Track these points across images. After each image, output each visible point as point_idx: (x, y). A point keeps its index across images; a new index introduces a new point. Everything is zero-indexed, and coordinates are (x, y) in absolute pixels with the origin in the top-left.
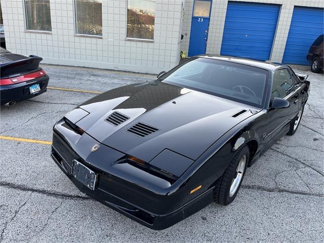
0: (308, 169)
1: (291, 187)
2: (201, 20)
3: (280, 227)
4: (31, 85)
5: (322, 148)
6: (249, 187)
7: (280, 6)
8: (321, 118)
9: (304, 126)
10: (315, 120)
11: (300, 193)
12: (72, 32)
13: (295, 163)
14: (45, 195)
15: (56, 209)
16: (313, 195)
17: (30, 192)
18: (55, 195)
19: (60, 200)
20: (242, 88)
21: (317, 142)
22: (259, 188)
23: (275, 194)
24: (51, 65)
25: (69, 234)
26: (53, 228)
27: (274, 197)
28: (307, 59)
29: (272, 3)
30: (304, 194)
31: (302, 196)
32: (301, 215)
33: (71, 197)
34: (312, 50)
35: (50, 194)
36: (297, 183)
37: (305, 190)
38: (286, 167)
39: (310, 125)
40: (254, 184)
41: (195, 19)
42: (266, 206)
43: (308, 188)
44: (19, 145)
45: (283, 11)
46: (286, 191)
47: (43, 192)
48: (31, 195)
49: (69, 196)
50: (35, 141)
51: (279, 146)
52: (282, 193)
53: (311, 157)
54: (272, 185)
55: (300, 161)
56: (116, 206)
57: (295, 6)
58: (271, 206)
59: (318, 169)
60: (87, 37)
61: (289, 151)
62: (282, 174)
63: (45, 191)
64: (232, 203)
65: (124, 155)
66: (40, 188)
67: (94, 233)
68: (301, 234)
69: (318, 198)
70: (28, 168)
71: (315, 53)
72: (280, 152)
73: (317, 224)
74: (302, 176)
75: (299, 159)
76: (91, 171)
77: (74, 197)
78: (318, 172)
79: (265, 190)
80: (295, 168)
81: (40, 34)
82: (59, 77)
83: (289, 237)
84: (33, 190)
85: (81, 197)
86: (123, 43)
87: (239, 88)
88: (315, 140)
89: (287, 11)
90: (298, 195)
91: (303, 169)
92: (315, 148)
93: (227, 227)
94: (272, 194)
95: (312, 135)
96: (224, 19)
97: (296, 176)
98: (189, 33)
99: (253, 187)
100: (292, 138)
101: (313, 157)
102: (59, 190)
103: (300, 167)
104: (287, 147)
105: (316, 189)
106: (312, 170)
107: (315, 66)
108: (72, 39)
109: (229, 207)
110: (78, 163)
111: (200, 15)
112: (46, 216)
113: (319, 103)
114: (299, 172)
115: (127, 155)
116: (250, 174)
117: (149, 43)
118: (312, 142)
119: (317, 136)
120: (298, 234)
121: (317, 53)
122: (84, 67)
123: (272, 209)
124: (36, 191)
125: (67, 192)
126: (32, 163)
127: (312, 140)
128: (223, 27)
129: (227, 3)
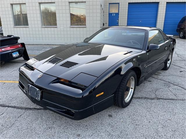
0: (176, 87)
1: (165, 97)
2: (114, 15)
3: (157, 118)
4: (13, 52)
5: (185, 75)
6: (139, 98)
7: (158, 3)
8: (185, 61)
9: (174, 65)
10: (181, 62)
11: (171, 99)
12: (40, 25)
13: (168, 84)
14: (15, 109)
15: (21, 115)
16: (179, 100)
17: (7, 108)
18: (21, 108)
19: (24, 111)
20: (132, 41)
21: (182, 72)
22: (145, 98)
23: (155, 101)
24: (30, 44)
25: (26, 128)
26: (18, 125)
27: (154, 102)
28: (177, 32)
29: (154, 2)
30: (173, 100)
31: (172, 101)
32: (171, 111)
33: (30, 109)
34: (179, 26)
35: (18, 108)
36: (169, 94)
37: (174, 98)
38: (162, 86)
39: (178, 64)
40: (142, 96)
41: (110, 14)
42: (149, 107)
43: (175, 97)
44: (4, 84)
45: (160, 5)
46: (161, 99)
47: (14, 107)
48: (7, 109)
49: (29, 109)
50: (14, 82)
51: (159, 76)
52: (159, 100)
53: (178, 80)
54: (153, 96)
55: (171, 83)
56: (53, 109)
57: (167, 2)
58: (152, 107)
59: (182, 86)
60: (49, 27)
61: (165, 78)
62: (160, 90)
63: (16, 107)
64: (128, 107)
65: (57, 78)
66: (13, 105)
67: (41, 127)
68: (170, 121)
69: (182, 101)
70: (8, 95)
71: (181, 28)
72: (159, 79)
73: (181, 115)
74: (172, 91)
75: (170, 82)
76: (38, 89)
77: (32, 109)
78: (182, 88)
79: (149, 99)
80: (168, 87)
81: (22, 28)
82: (33, 50)
83: (162, 123)
84: (8, 107)
85: (37, 109)
86: (69, 29)
87: (130, 42)
88: (181, 71)
89: (163, 5)
90: (169, 101)
91: (173, 87)
92: (181, 76)
93: (124, 119)
94: (153, 101)
95: (179, 69)
96: (127, 13)
97: (169, 90)
98: (108, 22)
99: (142, 98)
100: (167, 71)
101: (179, 80)
102: (24, 106)
103: (171, 86)
104: (164, 76)
105: (181, 97)
106: (178, 87)
107: (181, 35)
108: (40, 29)
109: (126, 109)
110: (31, 86)
111: (113, 12)
112: (14, 119)
113: (184, 53)
114: (170, 88)
115: (58, 78)
116: (140, 91)
117: (84, 28)
118: (179, 73)
119: (182, 70)
120: (168, 121)
121: (182, 27)
122: (48, 44)
123: (152, 109)
124: (10, 107)
125: (29, 106)
126: (10, 93)
127: (179, 72)
128: (127, 18)
129: (127, 4)
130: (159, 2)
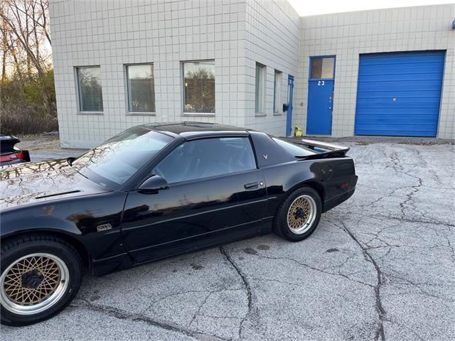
0: (239, 292)
1: (164, 315)
2: (321, 83)
11: (164, 326)
13: (232, 282)
16: (182, 331)
23: (122, 322)
30: (170, 328)
31: (160, 330)
36: (184, 311)
37: (182, 322)
38: (206, 285)
43: (190, 320)
45: (448, 59)
46: (147, 320)
51: (248, 256)
54: (138, 309)
55: (244, 280)
62: (181, 295)
72: (234, 265)
74: (208, 302)
79: (118, 314)
80: (216, 289)
86: (178, 120)
88: (331, 250)
90: (155, 329)
91: (229, 292)
95: (338, 243)
96: (356, 79)
97: (202, 300)
98: (306, 102)
103: (231, 288)
104: (261, 258)
114: (214, 295)
117: (210, 118)
118: (316, 255)
119: (344, 246)
127: (325, 251)
128: (355, 90)
129: (357, 57)
130: (445, 51)
